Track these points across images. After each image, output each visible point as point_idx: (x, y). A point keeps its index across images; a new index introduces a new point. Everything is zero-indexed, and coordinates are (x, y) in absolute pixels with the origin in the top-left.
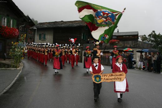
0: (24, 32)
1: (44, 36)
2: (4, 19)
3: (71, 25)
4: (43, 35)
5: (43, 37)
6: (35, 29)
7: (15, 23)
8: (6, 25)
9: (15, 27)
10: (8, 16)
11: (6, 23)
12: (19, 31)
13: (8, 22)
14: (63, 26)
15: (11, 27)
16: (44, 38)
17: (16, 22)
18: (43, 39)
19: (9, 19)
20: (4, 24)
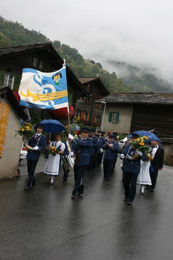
0: (89, 104)
1: (118, 116)
3: (163, 100)
4: (115, 114)
5: (115, 117)
6: (104, 104)
7: (70, 98)
9: (70, 104)
12: (74, 109)
14: (149, 101)
16: (117, 120)
18: (114, 120)
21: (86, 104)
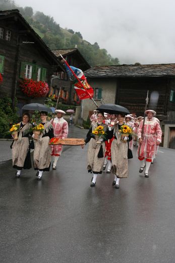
0: (67, 80)
1: (100, 92)
2: (29, 67)
3: (150, 72)
4: (97, 90)
5: (97, 94)
7: (44, 74)
8: (30, 78)
9: (44, 81)
10: (34, 62)
11: (30, 74)
12: (49, 86)
13: (35, 72)
14: (135, 74)
15: (38, 80)
16: (100, 97)
17: (46, 72)
18: (97, 98)
19: (35, 67)
20: (28, 76)
21: (64, 80)
